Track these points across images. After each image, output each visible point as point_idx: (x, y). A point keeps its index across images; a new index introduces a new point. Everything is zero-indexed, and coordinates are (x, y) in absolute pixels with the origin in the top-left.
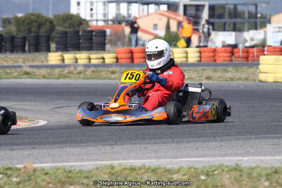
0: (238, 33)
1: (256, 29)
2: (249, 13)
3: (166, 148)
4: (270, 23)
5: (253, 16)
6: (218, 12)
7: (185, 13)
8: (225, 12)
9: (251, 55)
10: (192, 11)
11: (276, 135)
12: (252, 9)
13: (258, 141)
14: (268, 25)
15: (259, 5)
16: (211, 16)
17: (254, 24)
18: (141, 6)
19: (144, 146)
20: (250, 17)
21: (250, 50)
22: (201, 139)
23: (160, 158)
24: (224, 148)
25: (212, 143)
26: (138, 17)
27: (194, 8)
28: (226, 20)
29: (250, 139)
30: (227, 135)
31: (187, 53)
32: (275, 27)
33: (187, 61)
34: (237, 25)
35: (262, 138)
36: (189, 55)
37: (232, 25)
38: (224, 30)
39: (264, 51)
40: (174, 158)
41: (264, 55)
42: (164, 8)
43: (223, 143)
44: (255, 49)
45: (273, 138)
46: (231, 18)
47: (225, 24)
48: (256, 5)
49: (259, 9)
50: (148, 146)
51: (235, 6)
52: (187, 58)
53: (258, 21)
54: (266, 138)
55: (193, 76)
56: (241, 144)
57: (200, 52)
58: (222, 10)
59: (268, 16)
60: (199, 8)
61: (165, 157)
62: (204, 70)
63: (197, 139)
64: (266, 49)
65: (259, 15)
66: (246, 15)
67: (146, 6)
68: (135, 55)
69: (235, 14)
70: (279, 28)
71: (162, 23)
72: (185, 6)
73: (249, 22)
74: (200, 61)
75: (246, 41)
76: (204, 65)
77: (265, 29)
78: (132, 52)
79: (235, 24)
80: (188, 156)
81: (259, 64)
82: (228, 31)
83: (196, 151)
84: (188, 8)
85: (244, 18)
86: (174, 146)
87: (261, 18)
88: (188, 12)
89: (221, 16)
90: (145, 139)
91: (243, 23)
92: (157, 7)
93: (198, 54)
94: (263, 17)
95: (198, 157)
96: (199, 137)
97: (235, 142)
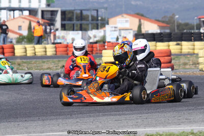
0: (84, 32)
1: (97, 29)
2: (92, 16)
3: (34, 124)
4: (108, 24)
5: (95, 19)
6: (68, 16)
7: (43, 17)
8: (73, 16)
9: (95, 49)
10: (48, 16)
11: (118, 113)
12: (94, 13)
13: (104, 118)
14: (107, 26)
15: (99, 10)
16: (63, 19)
17: (96, 25)
18: (9, 12)
19: (17, 123)
20: (92, 20)
21: (94, 45)
22: (61, 117)
23: (30, 133)
24: (79, 124)
25: (70, 120)
26: (6, 20)
27: (50, 13)
28: (75, 22)
29: (99, 116)
30: (81, 113)
31: (46, 48)
32: (112, 27)
33: (46, 54)
34: (83, 26)
35: (108, 115)
36: (47, 50)
37: (79, 26)
38: (73, 30)
39: (104, 46)
40: (41, 133)
41: (105, 49)
42: (26, 13)
43: (78, 120)
44: (98, 44)
45: (116, 115)
46: (78, 20)
47: (74, 25)
48: (97, 11)
49: (99, 13)
50: (20, 123)
51: (81, 11)
52: (46, 52)
53: (99, 22)
54: (110, 115)
55: (51, 66)
56: (92, 121)
57: (56, 48)
58: (71, 14)
59: (106, 19)
60: (53, 13)
61: (34, 132)
62: (59, 61)
63: (58, 117)
64: (106, 44)
65: (100, 18)
66: (90, 18)
67: (12, 12)
68: (6, 51)
69: (81, 17)
70: (115, 27)
71: (25, 25)
72: (43, 12)
73: (91, 24)
74: (56, 54)
75: (90, 38)
76: (58, 57)
77: (104, 29)
78: (3, 48)
79: (81, 25)
80: (52, 131)
81: (102, 56)
82: (76, 30)
83: (58, 127)
84: (45, 13)
85: (88, 20)
86: (40, 123)
87: (101, 20)
88: (45, 16)
89: (70, 19)
90: (17, 118)
91: (88, 25)
92: (21, 13)
93: (54, 49)
94: (102, 20)
95: (59, 131)
96: (60, 115)
97: (87, 119)
